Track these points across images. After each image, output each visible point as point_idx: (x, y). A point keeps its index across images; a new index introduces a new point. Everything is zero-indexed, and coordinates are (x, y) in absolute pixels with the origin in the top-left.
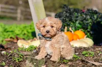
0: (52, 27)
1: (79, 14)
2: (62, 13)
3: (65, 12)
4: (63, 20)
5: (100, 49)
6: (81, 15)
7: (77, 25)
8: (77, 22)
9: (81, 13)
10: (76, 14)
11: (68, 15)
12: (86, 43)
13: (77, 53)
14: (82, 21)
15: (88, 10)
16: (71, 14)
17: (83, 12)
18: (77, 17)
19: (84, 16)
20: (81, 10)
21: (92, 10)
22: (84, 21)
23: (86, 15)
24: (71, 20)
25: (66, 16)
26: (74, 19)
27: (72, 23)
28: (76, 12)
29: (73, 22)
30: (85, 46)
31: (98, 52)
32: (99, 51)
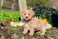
0: (29, 15)
1: (45, 10)
3: (38, 8)
4: (36, 12)
6: (47, 11)
7: (44, 16)
8: (44, 14)
9: (46, 10)
11: (39, 10)
14: (47, 14)
15: (50, 8)
16: (41, 9)
17: (48, 9)
18: (44, 12)
19: (48, 11)
21: (52, 8)
23: (49, 11)
24: (41, 13)
25: (38, 10)
26: (42, 13)
27: (41, 15)
31: (54, 32)
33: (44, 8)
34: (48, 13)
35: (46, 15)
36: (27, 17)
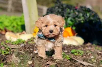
1: (72, 11)
2: (55, 8)
3: (57, 8)
6: (74, 12)
7: (69, 22)
8: (69, 19)
10: (69, 10)
12: (76, 41)
13: (66, 51)
14: (74, 18)
16: (63, 9)
17: (76, 9)
18: (69, 14)
19: (77, 13)
20: (74, 7)
21: (85, 7)
22: (77, 18)
23: (79, 12)
25: (58, 11)
26: (66, 15)
30: (75, 44)
31: (88, 51)
33: (69, 7)
34: (77, 16)
35: (73, 20)
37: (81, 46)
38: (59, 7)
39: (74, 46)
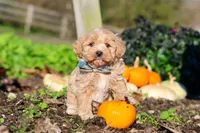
1: (166, 36)
2: (135, 30)
3: (139, 30)
5: (197, 106)
6: (170, 38)
7: (160, 55)
9: (169, 35)
10: (160, 34)
11: (145, 35)
12: (172, 92)
14: (170, 49)
15: (184, 30)
16: (150, 33)
17: (174, 33)
18: (161, 41)
19: (175, 40)
20: (171, 29)
21: (190, 30)
22: (174, 50)
23: (179, 38)
24: (149, 46)
25: (142, 37)
26: (154, 44)
27: (150, 52)
28: (161, 31)
29: (153, 50)
30: (171, 97)
32: (196, 109)
34: (175, 46)
35: (168, 52)
36: (99, 54)
37: (182, 101)
38: (143, 29)
39: (169, 101)
